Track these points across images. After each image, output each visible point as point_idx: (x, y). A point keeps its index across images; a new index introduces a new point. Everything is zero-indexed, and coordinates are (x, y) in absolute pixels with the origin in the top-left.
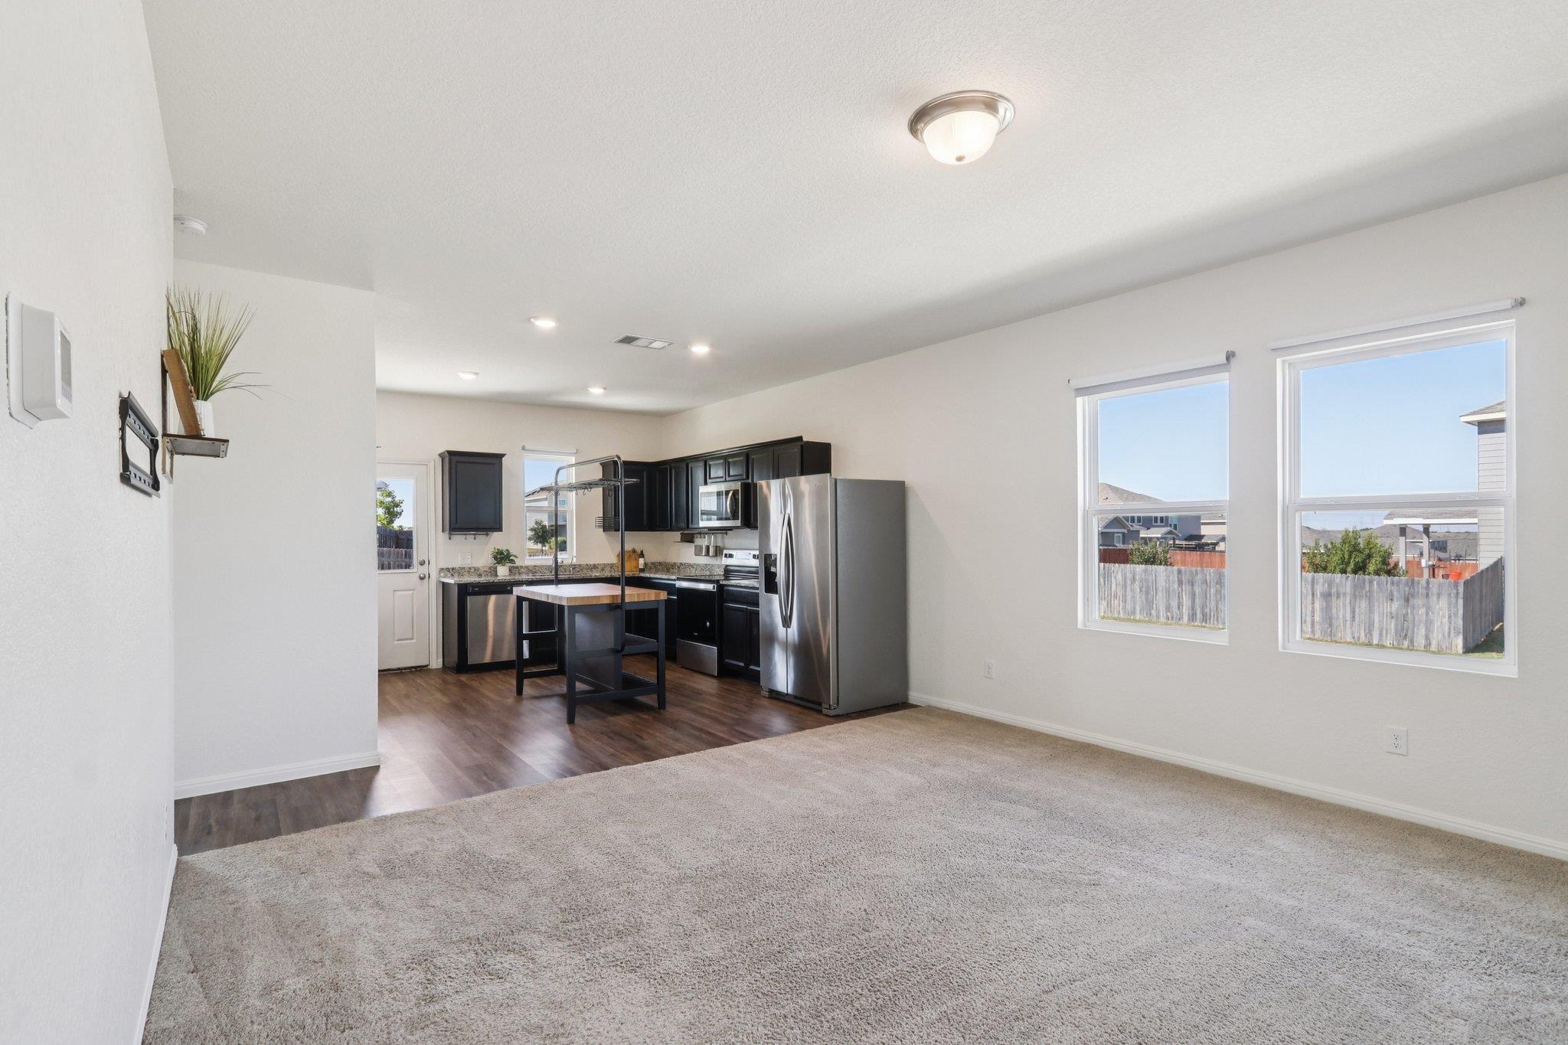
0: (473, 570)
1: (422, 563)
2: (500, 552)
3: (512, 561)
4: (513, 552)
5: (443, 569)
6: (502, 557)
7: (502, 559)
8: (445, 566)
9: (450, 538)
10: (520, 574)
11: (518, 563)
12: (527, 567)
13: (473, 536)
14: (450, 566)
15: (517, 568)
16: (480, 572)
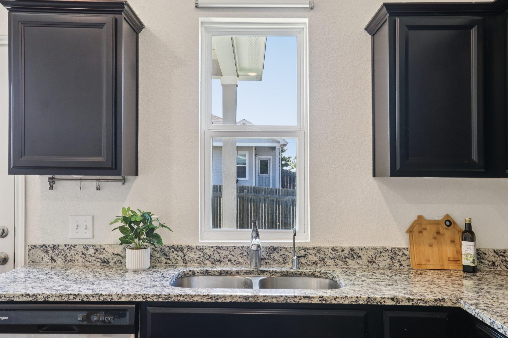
4: (155, 219)
5: (34, 247)
7: (137, 235)
8: (38, 242)
9: (51, 187)
10: (186, 263)
12: (201, 249)
13: (95, 184)
14: (49, 242)
15: (180, 249)
16: (108, 255)
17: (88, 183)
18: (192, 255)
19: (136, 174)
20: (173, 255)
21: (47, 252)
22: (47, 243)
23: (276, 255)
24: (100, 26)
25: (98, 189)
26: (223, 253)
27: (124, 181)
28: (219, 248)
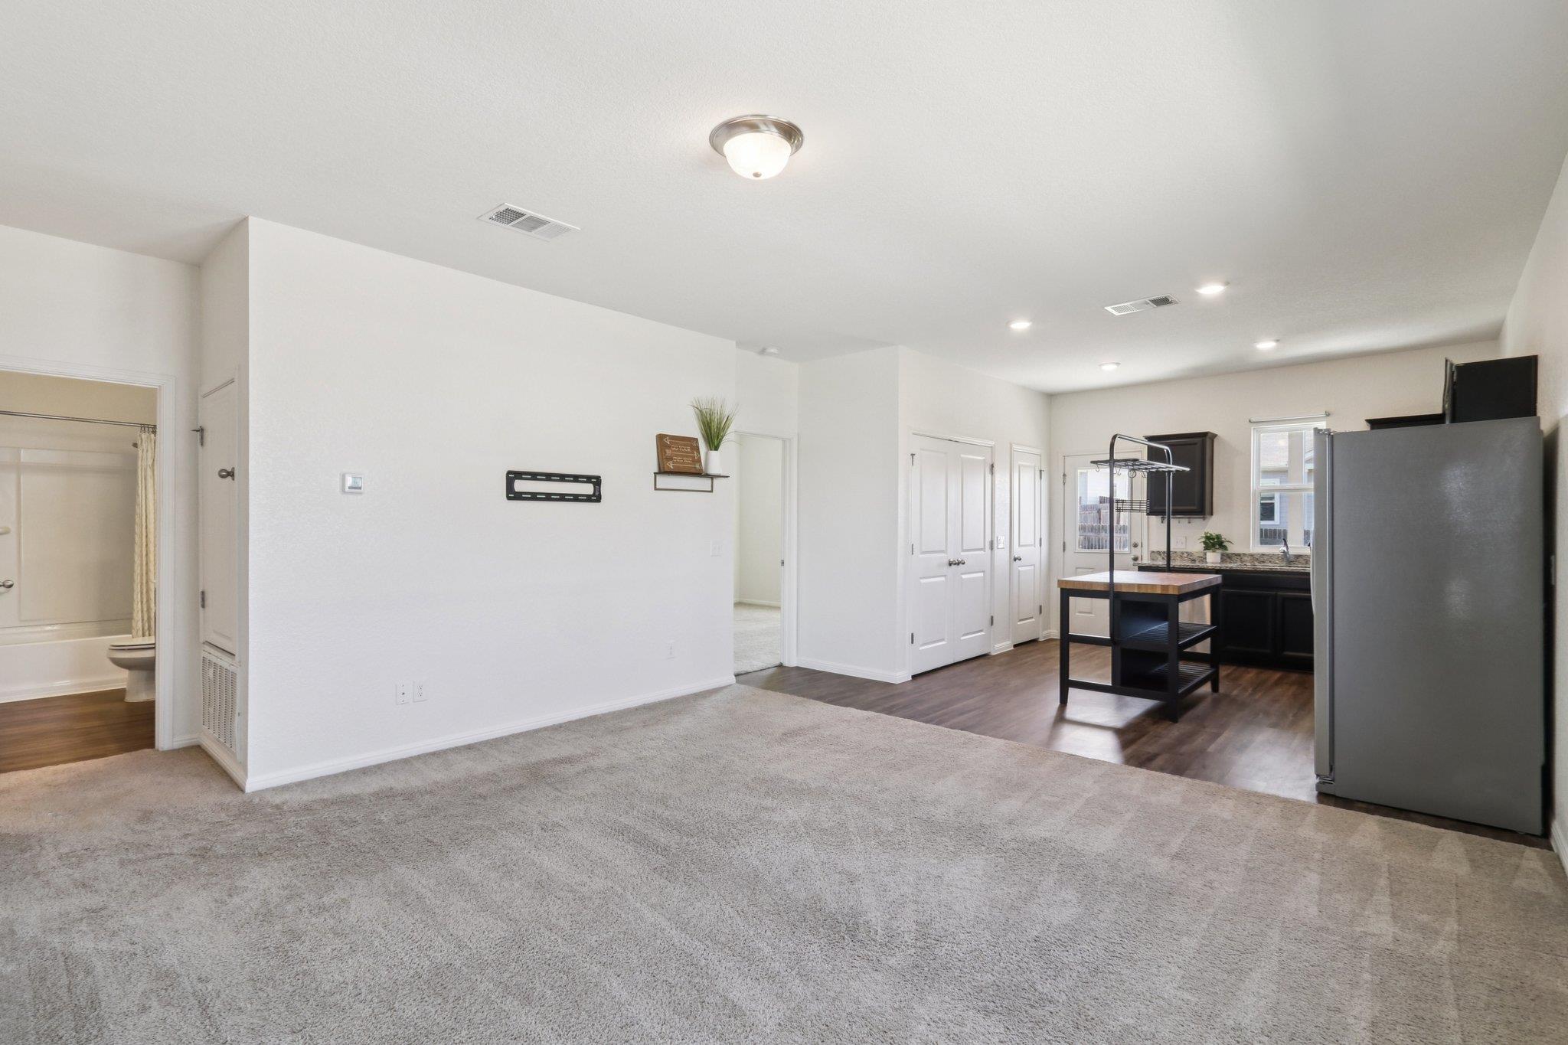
0: (1185, 555)
1: (1136, 546)
2: (1208, 538)
3: (1225, 548)
4: (1224, 537)
5: (1153, 552)
6: (1214, 543)
7: (1213, 545)
8: (1155, 549)
10: (1242, 562)
11: (1232, 549)
12: (1252, 555)
13: (1187, 520)
15: (1239, 555)
16: (1195, 557)
17: (1184, 520)
18: (1246, 558)
19: (1212, 515)
20: (1234, 558)
21: (1160, 555)
22: (1160, 550)
23: (1300, 559)
24: (1195, 444)
25: (1189, 523)
26: (1266, 558)
27: (1204, 518)
28: (1263, 555)
